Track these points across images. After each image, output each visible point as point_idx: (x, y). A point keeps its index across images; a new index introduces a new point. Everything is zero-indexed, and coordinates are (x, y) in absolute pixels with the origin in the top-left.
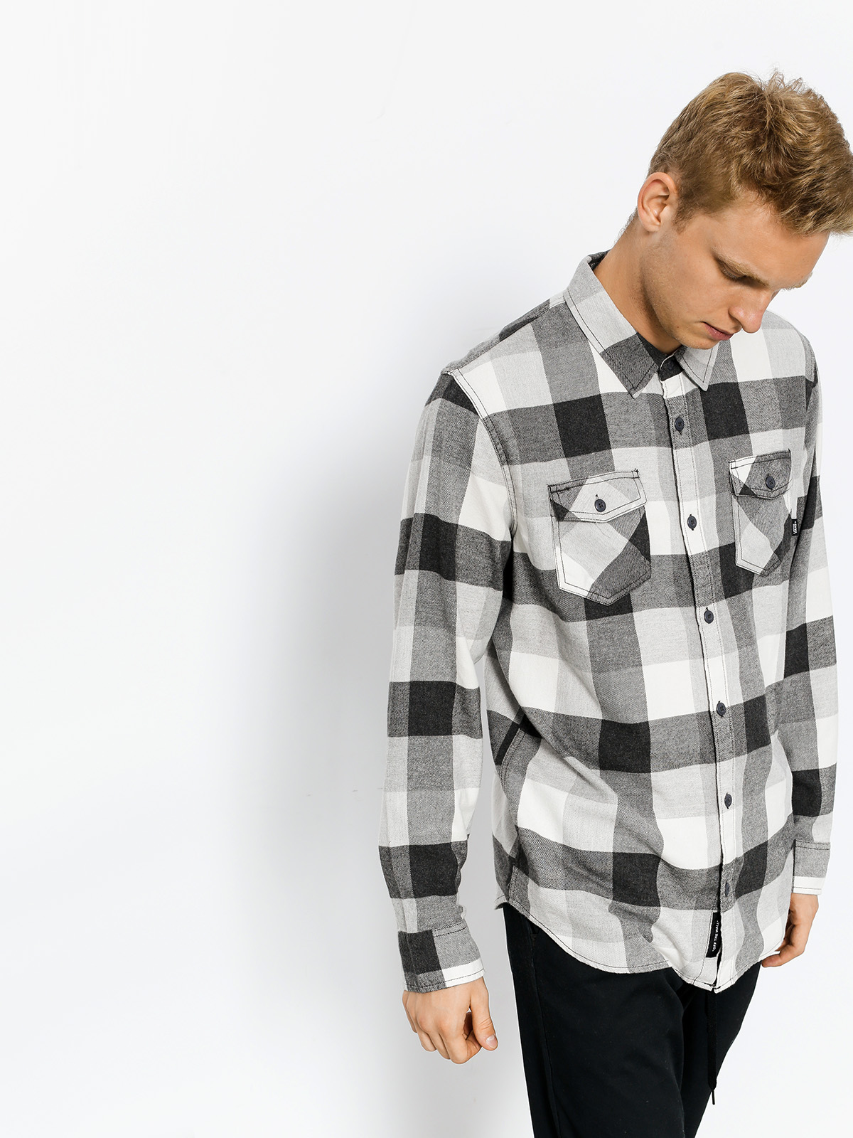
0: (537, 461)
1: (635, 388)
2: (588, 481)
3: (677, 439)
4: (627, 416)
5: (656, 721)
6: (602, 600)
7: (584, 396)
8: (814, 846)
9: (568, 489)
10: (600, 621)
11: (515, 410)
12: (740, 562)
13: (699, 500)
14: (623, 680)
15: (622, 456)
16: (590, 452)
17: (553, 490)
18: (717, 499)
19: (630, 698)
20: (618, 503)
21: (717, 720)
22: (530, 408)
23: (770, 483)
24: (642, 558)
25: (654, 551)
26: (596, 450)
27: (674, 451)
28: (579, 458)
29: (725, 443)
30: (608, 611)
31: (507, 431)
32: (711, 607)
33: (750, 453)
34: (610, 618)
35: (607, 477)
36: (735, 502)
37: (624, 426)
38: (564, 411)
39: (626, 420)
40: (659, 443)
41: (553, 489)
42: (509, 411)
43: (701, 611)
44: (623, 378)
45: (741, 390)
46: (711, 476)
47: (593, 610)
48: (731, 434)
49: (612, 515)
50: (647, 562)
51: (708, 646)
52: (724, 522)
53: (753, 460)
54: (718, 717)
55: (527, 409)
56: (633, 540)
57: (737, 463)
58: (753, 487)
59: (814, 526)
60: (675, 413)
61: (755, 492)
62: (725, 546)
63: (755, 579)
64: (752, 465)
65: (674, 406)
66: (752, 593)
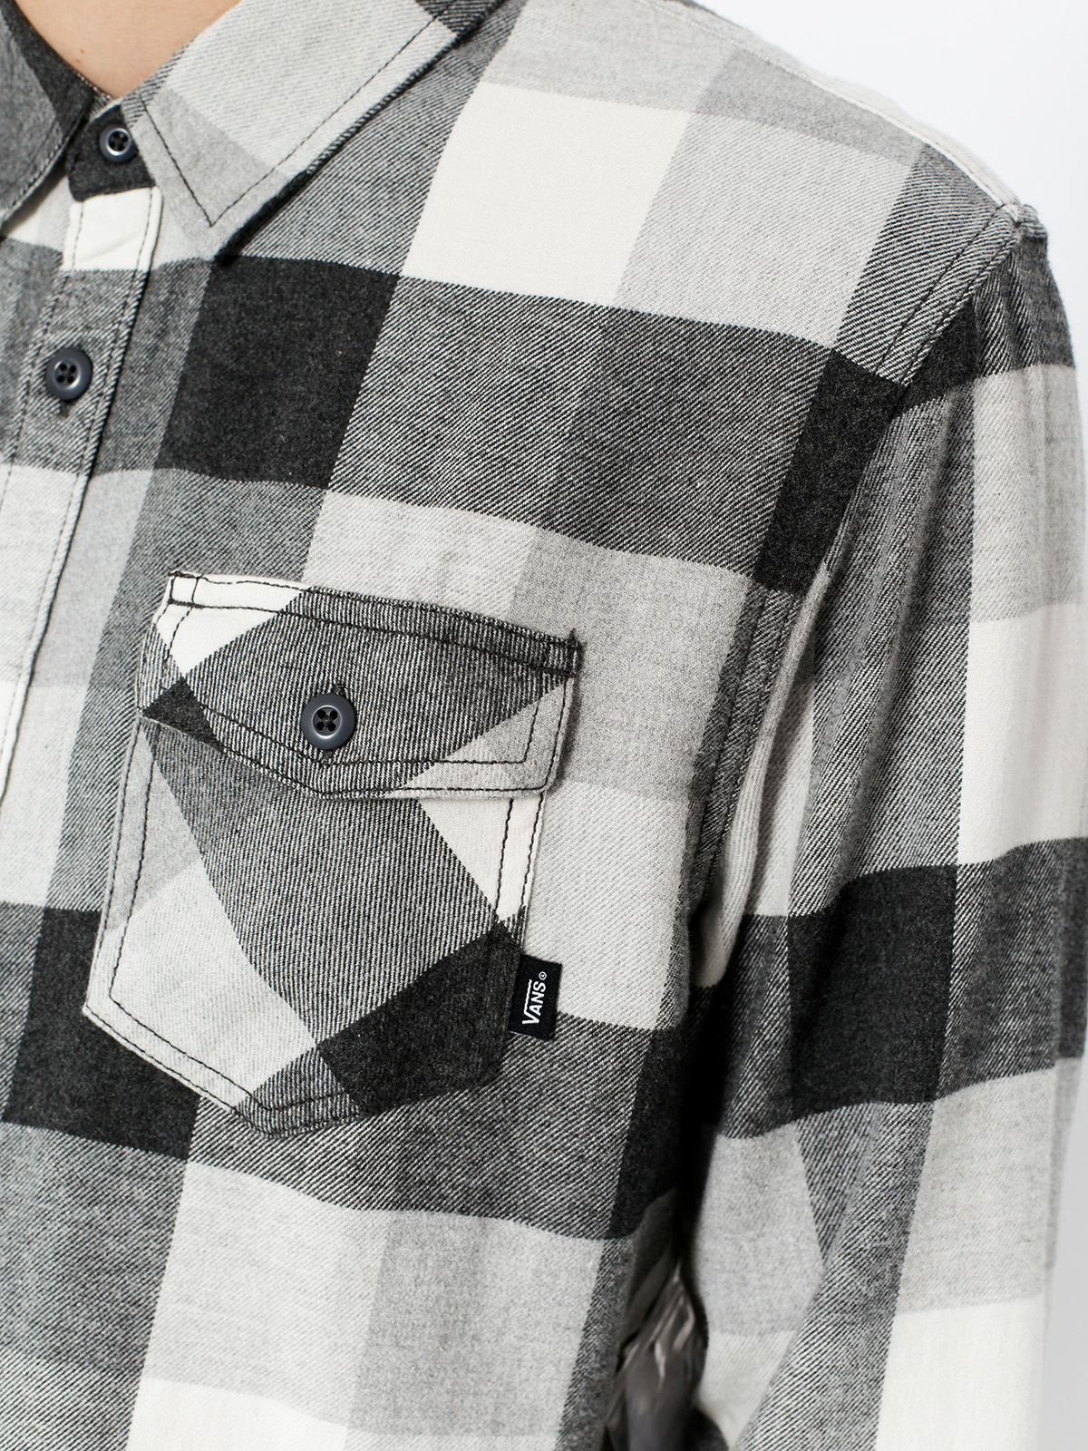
12: (98, 1006)
29: (203, 499)
33: (286, 564)
36: (141, 748)
45: (395, 306)
53: (278, 596)
57: (207, 591)
58: (219, 703)
59: (930, 1098)
60: (62, 326)
61: (219, 729)
62: (66, 913)
63: (204, 1123)
64: (270, 616)
65: (73, 301)
66: (180, 1177)
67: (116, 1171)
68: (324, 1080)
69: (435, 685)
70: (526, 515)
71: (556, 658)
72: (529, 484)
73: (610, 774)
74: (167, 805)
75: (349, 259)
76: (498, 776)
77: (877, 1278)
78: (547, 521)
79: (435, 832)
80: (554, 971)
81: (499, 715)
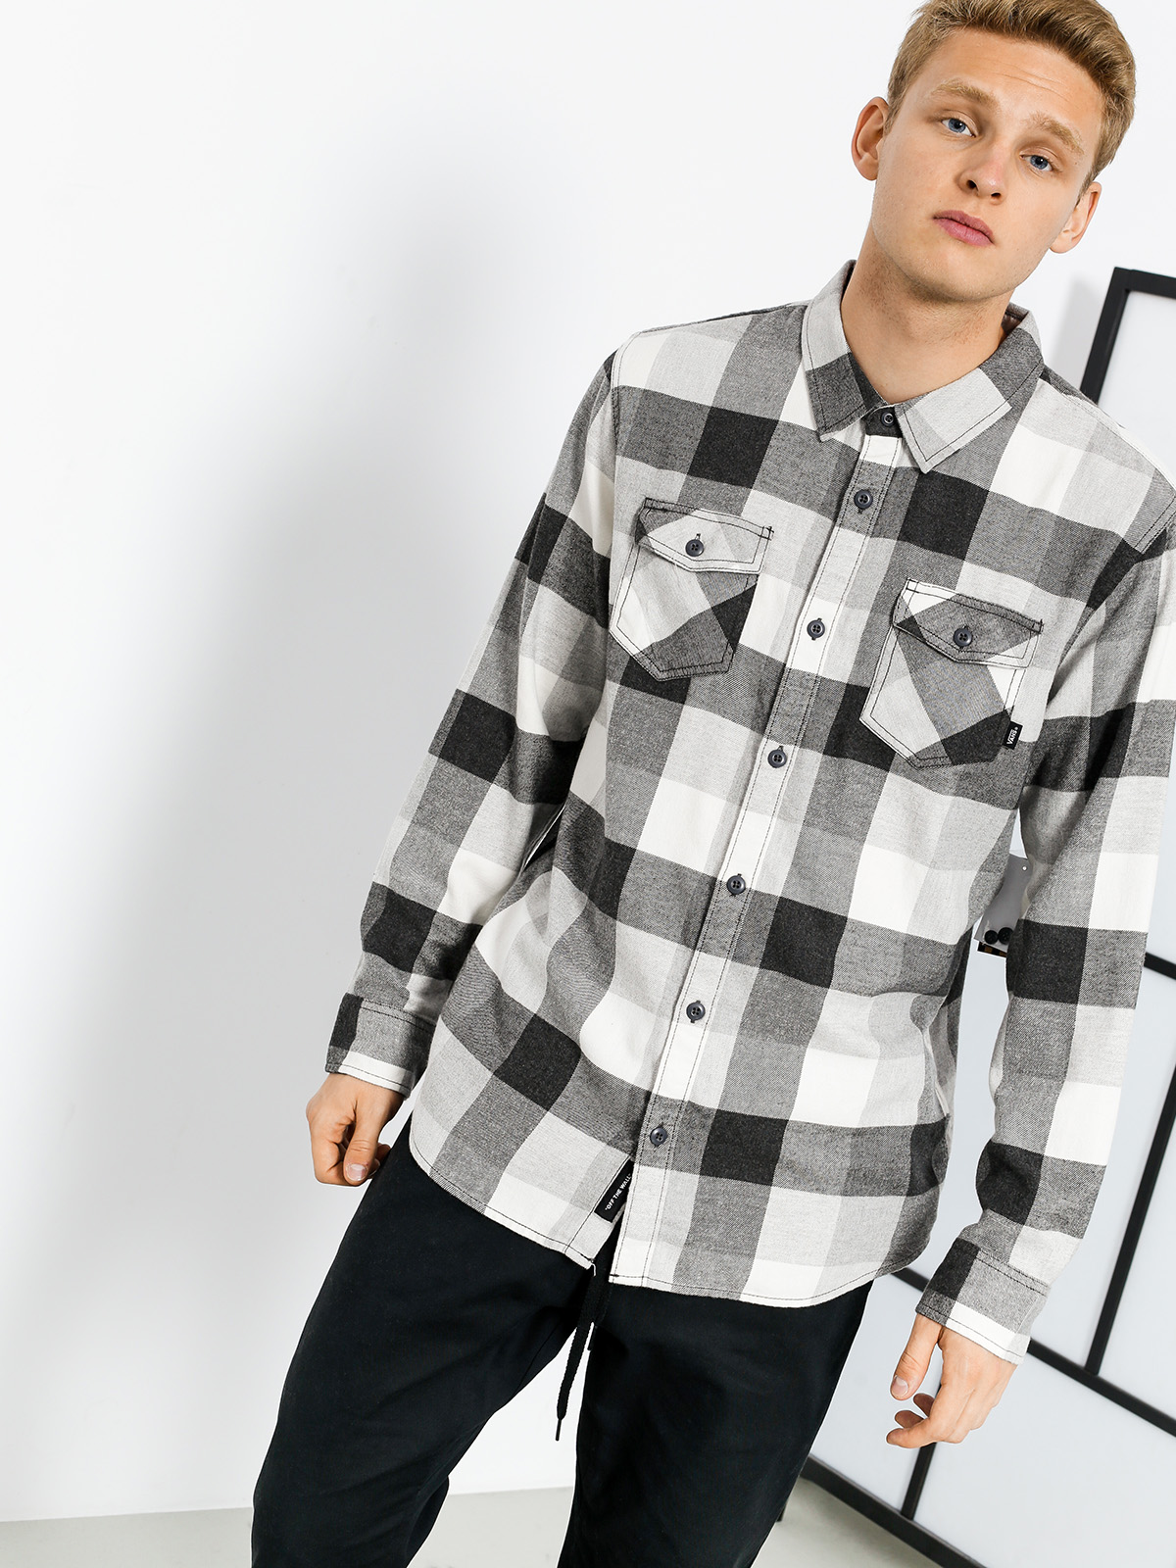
0: (647, 462)
1: (826, 429)
2: (696, 513)
3: (848, 515)
4: (798, 460)
5: (647, 855)
6: (653, 670)
7: (757, 414)
8: (1005, 1269)
9: (664, 510)
10: (638, 695)
11: (654, 394)
12: (866, 718)
13: (842, 607)
14: (628, 779)
15: (759, 504)
16: (722, 482)
17: (650, 505)
18: (870, 618)
19: (626, 807)
20: (721, 555)
21: (722, 895)
22: (677, 400)
23: (961, 637)
24: (724, 641)
25: (746, 639)
26: (732, 482)
27: (836, 528)
28: (705, 481)
29: (919, 555)
30: (655, 688)
31: (628, 410)
32: (788, 749)
33: (951, 584)
34: (654, 698)
35: (724, 519)
36: (893, 636)
37: (787, 469)
38: (719, 420)
39: (793, 464)
40: (822, 510)
41: (649, 503)
42: (645, 391)
43: (769, 746)
44: (818, 411)
45: (987, 501)
46: (876, 585)
47: (636, 675)
48: (937, 547)
49: (703, 566)
50: (730, 649)
51: (755, 795)
52: (867, 655)
53: (949, 594)
54: (725, 893)
55: (673, 398)
56: (719, 610)
57: (921, 587)
58: (926, 627)
59: (1118, 777)
60: (862, 482)
61: (925, 635)
62: (855, 686)
63: (896, 761)
64: (942, 600)
65: (866, 474)
66: (885, 777)
67: (865, 773)
68: (942, 752)
69: (999, 630)
70: (1030, 580)
71: (1036, 627)
72: (1032, 570)
73: (1049, 666)
74: (899, 655)
75: (971, 480)
76: (1015, 662)
77: (1096, 836)
78: (1037, 583)
79: (991, 677)
80: (1020, 727)
81: (1018, 642)
